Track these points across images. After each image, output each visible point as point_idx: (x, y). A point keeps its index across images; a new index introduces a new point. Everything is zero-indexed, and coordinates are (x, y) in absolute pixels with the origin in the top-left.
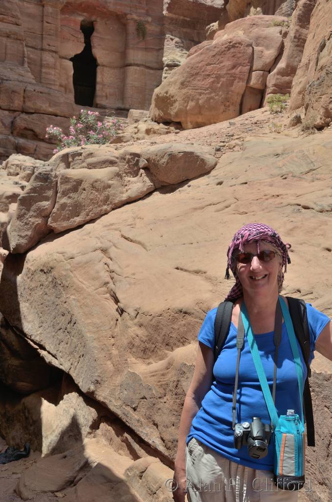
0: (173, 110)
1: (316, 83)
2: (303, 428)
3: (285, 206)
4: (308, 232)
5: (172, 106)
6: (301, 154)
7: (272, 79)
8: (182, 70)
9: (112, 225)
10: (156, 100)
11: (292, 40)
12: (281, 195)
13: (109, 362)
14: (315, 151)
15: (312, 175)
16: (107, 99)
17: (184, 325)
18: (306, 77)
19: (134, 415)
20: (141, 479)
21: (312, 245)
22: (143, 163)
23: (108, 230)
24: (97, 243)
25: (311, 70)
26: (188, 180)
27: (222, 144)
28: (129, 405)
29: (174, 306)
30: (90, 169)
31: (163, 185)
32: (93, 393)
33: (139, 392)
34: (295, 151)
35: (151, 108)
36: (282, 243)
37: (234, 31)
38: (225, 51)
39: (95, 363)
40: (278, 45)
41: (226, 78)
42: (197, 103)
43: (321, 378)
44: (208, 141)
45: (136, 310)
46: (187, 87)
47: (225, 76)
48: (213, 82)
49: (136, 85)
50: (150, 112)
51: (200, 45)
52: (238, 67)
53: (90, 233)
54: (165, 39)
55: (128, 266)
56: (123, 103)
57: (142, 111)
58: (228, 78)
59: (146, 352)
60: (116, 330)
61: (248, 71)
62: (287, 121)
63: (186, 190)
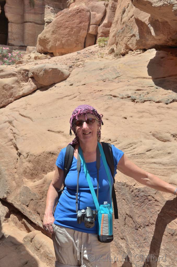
0: (49, 46)
1: (121, 31)
2: (112, 211)
3: (104, 96)
4: (116, 109)
5: (48, 44)
6: (113, 69)
7: (100, 29)
8: (52, 25)
9: (14, 108)
10: (39, 41)
11: (110, 8)
12: (102, 90)
13: (14, 182)
14: (120, 67)
15: (118, 79)
16: (14, 41)
17: (52, 160)
18: (117, 28)
19: (27, 209)
20: (31, 242)
21: (117, 116)
22: (30, 75)
23: (12, 111)
24: (6, 119)
25: (119, 24)
26: (55, 84)
27: (73, 64)
28: (24, 204)
29: (46, 151)
30: (2, 78)
31: (41, 86)
32: (6, 198)
33: (29, 197)
34: (110, 67)
35: (37, 46)
36: (98, 114)
37: (80, 4)
38: (75, 14)
39: (7, 183)
40: (103, 11)
41: (76, 29)
42: (61, 42)
43: (120, 184)
44: (66, 63)
45: (27, 154)
46: (55, 34)
47: (76, 28)
48: (70, 31)
49: (30, 33)
50: (37, 48)
51: (62, 11)
52: (83, 23)
53: (2, 113)
54: (45, 8)
55: (23, 130)
56: (23, 43)
57: (34, 47)
58: (78, 29)
59: (33, 175)
60: (17, 165)
61: (88, 25)
62: (107, 51)
63: (54, 89)
